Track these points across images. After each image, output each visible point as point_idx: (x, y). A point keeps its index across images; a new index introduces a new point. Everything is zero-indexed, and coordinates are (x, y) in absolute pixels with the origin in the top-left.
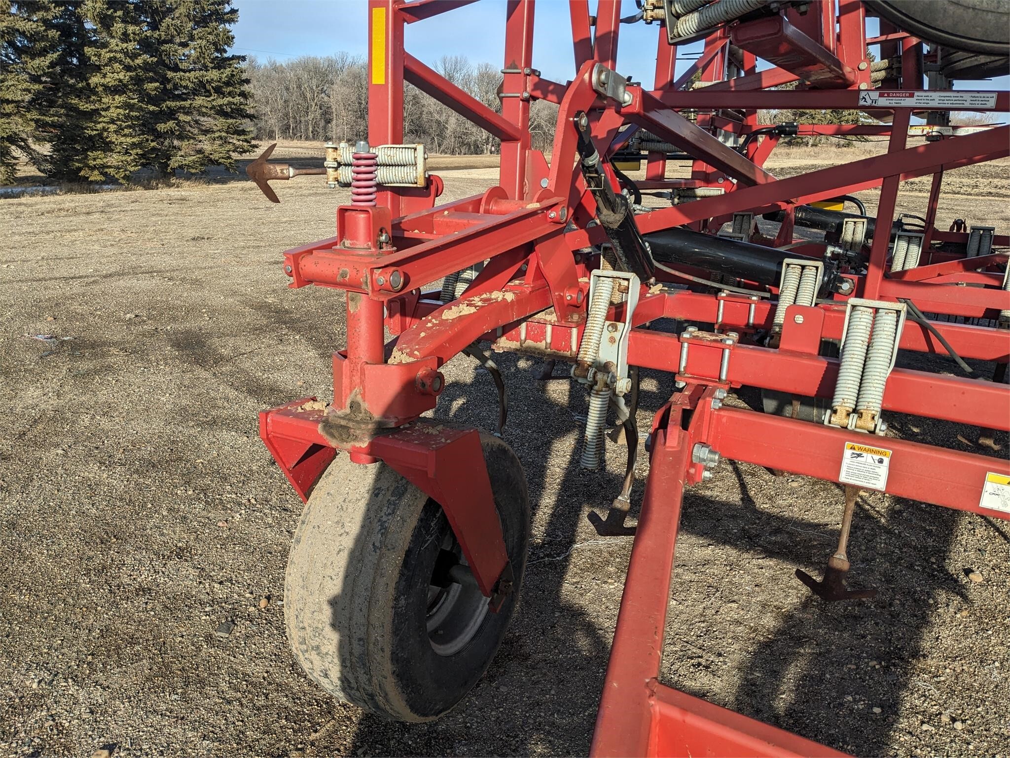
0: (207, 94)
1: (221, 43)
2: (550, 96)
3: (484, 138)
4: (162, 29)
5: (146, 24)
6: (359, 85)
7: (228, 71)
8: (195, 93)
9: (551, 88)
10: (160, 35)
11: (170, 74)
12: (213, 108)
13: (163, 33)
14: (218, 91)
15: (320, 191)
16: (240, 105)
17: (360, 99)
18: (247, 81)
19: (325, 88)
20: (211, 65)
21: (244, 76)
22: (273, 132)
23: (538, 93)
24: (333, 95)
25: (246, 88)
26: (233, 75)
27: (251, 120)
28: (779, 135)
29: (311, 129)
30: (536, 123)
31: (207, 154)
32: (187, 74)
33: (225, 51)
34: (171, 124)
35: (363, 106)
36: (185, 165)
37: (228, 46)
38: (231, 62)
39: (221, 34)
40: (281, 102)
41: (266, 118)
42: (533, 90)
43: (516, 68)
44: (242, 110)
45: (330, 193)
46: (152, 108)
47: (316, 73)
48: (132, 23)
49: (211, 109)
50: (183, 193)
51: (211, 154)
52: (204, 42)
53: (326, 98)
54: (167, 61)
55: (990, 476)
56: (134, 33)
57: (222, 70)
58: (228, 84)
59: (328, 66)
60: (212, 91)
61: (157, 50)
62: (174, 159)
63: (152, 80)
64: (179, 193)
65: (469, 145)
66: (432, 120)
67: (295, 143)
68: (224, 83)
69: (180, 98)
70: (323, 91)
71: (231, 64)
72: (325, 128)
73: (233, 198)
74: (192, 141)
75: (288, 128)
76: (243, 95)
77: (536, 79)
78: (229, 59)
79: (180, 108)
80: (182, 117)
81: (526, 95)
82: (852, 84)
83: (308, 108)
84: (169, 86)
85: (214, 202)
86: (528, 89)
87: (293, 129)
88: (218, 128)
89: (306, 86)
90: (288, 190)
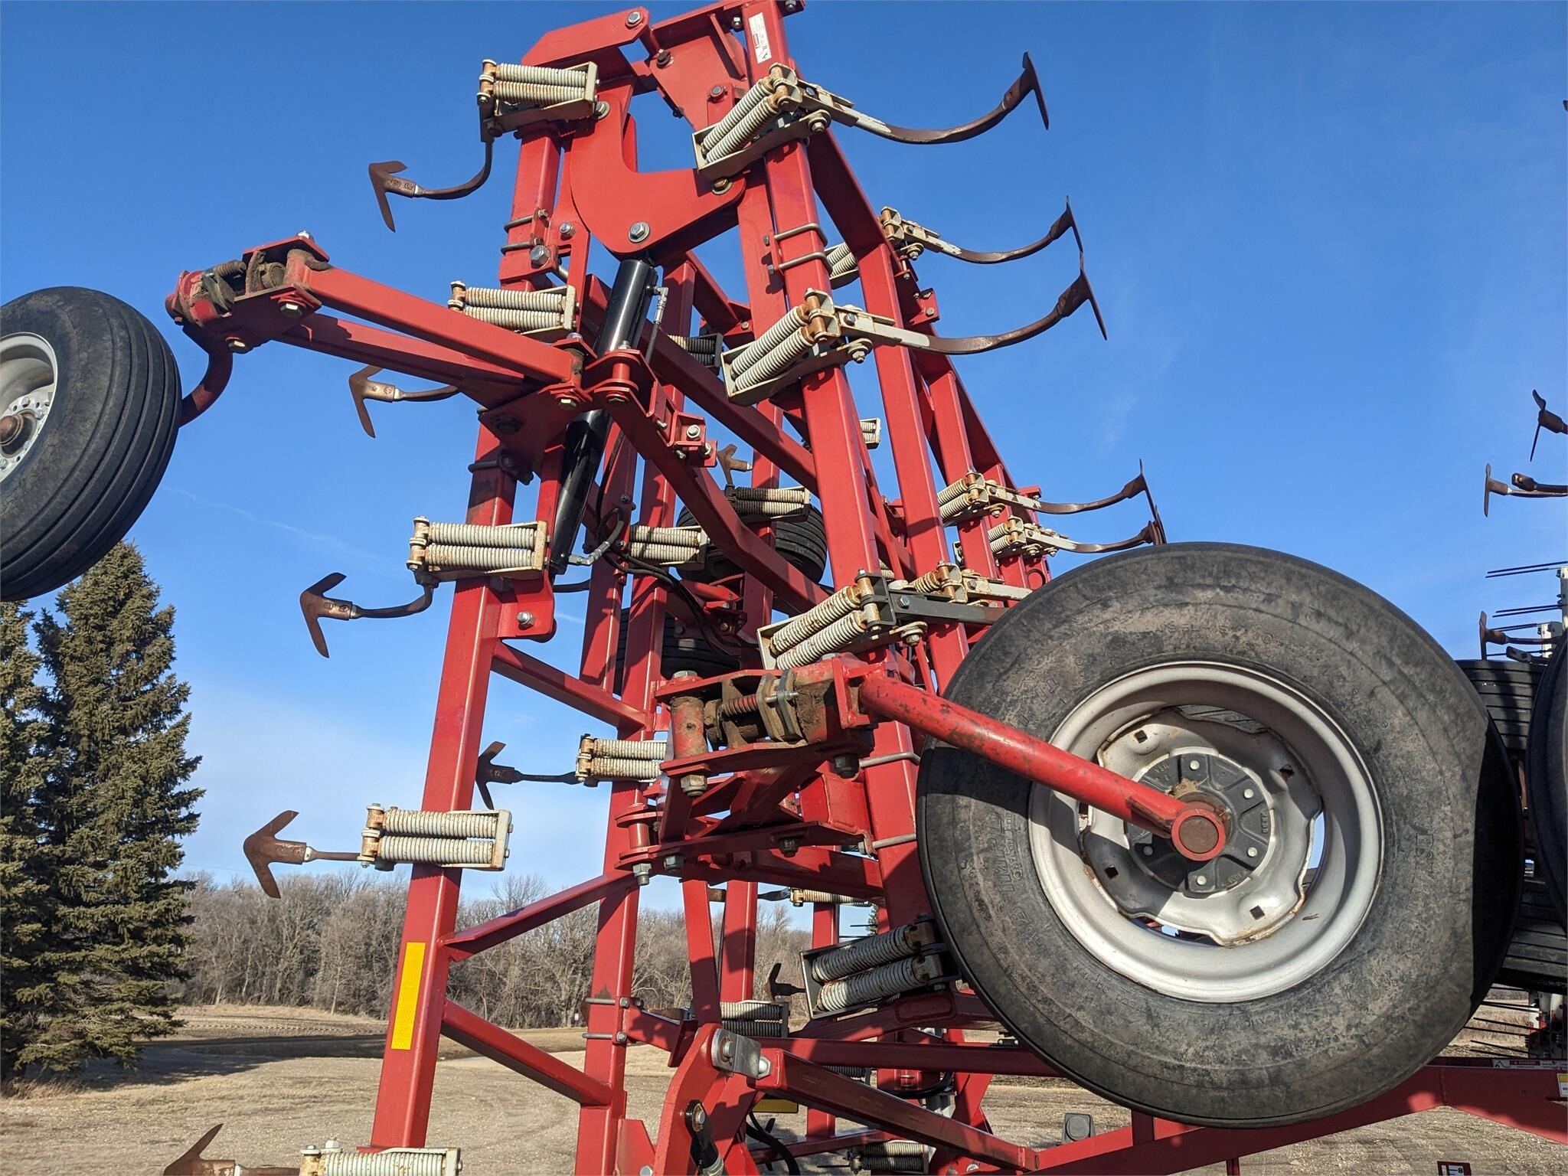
0: (117, 940)
1: (160, 862)
2: (656, 1039)
3: (563, 998)
4: (69, 842)
5: (47, 834)
6: (371, 916)
7: (161, 905)
8: (96, 938)
9: (658, 1027)
10: (64, 852)
11: (63, 910)
12: (122, 961)
13: (70, 849)
14: (137, 936)
15: (276, 1103)
16: (168, 956)
17: (369, 938)
18: (189, 920)
19: (315, 921)
20: (135, 896)
21: (185, 913)
22: (213, 990)
23: (638, 1034)
24: (326, 931)
25: (184, 930)
26: (167, 910)
27: (182, 981)
29: (278, 986)
30: (646, 975)
31: (89, 1039)
32: (93, 910)
33: (164, 875)
34: (42, 989)
35: (372, 949)
36: (47, 1057)
37: (171, 867)
38: (170, 890)
39: (164, 850)
40: (236, 942)
41: (206, 968)
42: (631, 1029)
43: (609, 998)
44: (169, 965)
45: (291, 1109)
46: (17, 962)
47: (303, 899)
48: (24, 833)
49: (117, 963)
50: (30, 1110)
51: (98, 1038)
52: (132, 862)
53: (313, 937)
54: (65, 891)
56: (22, 849)
57: (151, 903)
58: (155, 924)
59: (326, 888)
60: (127, 935)
61: (52, 874)
62: (29, 1047)
63: (30, 919)
64: (22, 1110)
65: (538, 1009)
66: (481, 971)
67: (249, 1009)
68: (150, 922)
69: (70, 946)
70: (311, 926)
71: (168, 894)
72: (303, 985)
73: (117, 1120)
74: (70, 1017)
75: (240, 982)
76: (178, 941)
77: (637, 1013)
78: (167, 886)
79: (66, 962)
80: (64, 977)
81: (621, 1036)
83: (280, 953)
84: (55, 929)
85: (83, 1127)
86: (624, 1027)
87: (248, 987)
88: (121, 995)
89: (284, 918)
90: (219, 1103)
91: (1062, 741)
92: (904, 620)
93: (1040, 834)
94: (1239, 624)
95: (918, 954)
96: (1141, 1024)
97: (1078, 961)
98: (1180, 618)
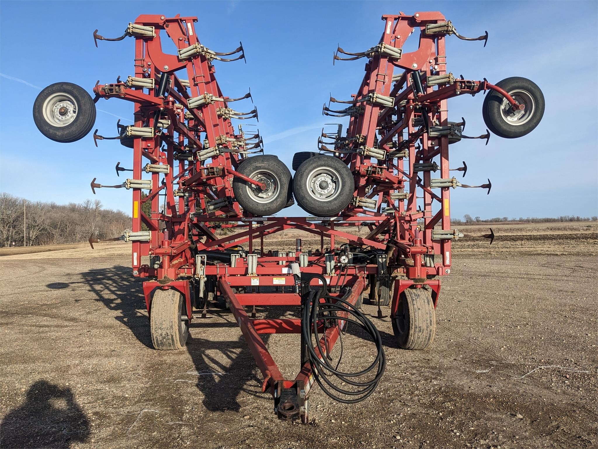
2: (165, 219)
9: (166, 217)
23: (162, 218)
28: (216, 228)
42: (160, 218)
43: (155, 212)
55: (274, 278)
77: (161, 215)
82: (238, 216)
91: (250, 177)
92: (222, 153)
93: (247, 187)
94: (269, 166)
95: (225, 201)
96: (256, 206)
97: (250, 200)
98: (263, 165)
